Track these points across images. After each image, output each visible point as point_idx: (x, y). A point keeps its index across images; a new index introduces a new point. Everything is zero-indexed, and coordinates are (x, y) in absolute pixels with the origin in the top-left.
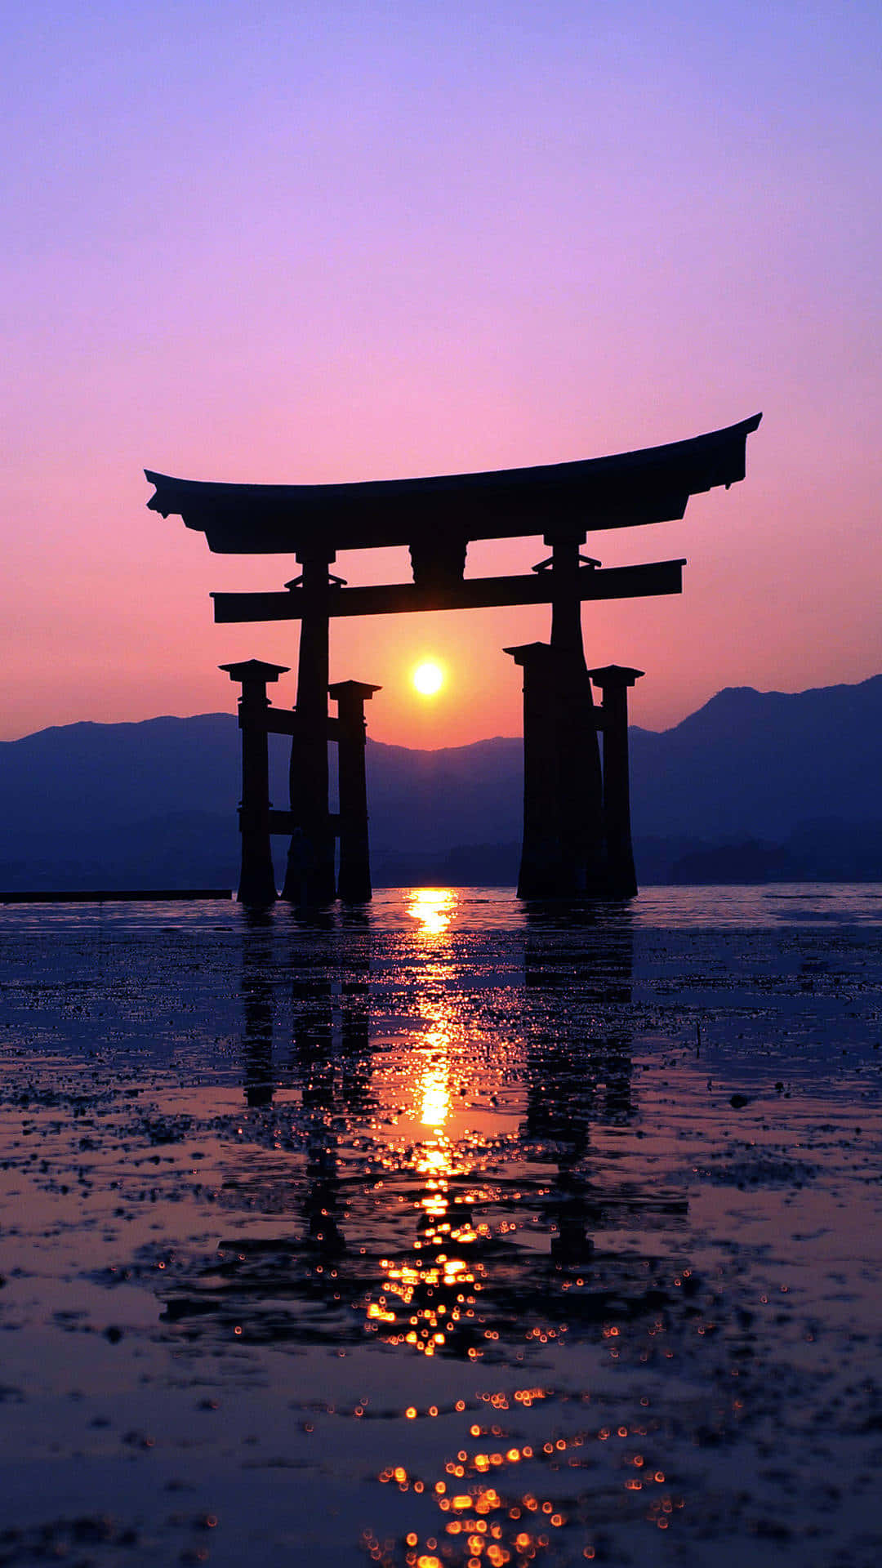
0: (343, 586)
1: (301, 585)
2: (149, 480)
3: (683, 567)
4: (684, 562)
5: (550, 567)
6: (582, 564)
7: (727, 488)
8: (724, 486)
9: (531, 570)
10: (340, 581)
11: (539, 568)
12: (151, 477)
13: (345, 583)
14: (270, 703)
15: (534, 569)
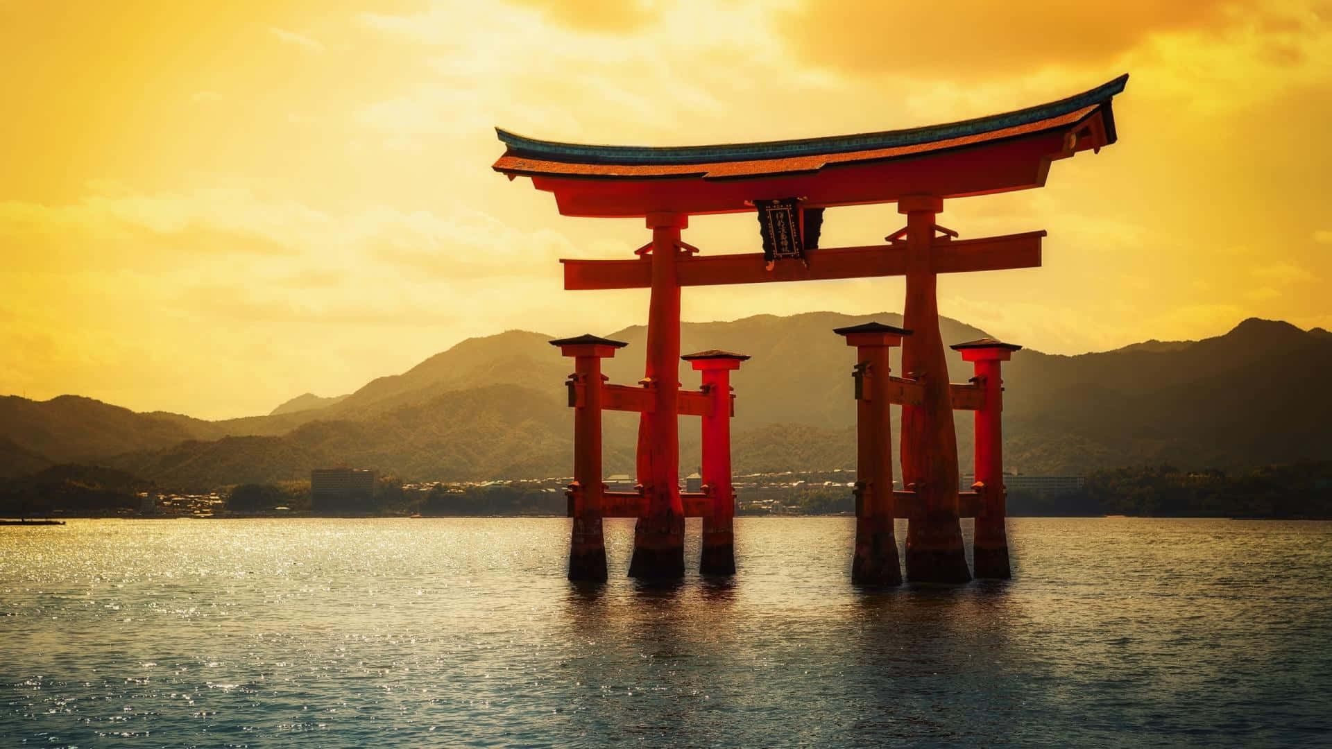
0: (694, 254)
1: (651, 253)
2: (500, 139)
3: (1043, 238)
4: (1043, 233)
5: (904, 238)
6: (938, 234)
7: (1096, 152)
8: (1092, 150)
9: (884, 240)
10: (692, 249)
11: (893, 238)
12: (502, 135)
13: (697, 251)
14: (607, 379)
15: (887, 239)
